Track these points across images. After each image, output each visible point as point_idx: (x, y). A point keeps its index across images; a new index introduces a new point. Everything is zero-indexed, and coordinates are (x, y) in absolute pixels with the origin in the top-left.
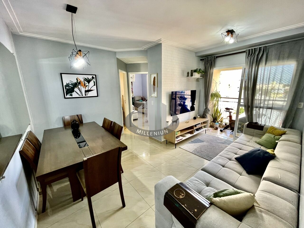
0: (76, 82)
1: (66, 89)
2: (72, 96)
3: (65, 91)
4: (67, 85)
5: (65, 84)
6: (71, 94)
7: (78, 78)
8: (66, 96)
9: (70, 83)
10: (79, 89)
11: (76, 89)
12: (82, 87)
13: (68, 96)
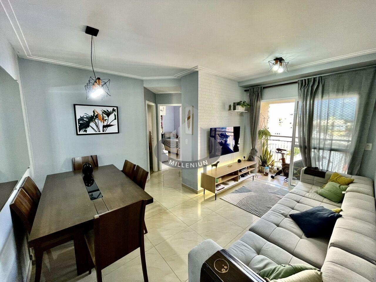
0: (93, 115)
1: (79, 123)
2: (86, 132)
3: (78, 126)
4: (82, 119)
5: (78, 117)
6: (85, 130)
7: (95, 111)
8: (79, 132)
9: (85, 117)
10: (95, 124)
11: (92, 124)
12: (100, 122)
13: (82, 132)
